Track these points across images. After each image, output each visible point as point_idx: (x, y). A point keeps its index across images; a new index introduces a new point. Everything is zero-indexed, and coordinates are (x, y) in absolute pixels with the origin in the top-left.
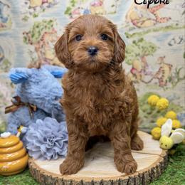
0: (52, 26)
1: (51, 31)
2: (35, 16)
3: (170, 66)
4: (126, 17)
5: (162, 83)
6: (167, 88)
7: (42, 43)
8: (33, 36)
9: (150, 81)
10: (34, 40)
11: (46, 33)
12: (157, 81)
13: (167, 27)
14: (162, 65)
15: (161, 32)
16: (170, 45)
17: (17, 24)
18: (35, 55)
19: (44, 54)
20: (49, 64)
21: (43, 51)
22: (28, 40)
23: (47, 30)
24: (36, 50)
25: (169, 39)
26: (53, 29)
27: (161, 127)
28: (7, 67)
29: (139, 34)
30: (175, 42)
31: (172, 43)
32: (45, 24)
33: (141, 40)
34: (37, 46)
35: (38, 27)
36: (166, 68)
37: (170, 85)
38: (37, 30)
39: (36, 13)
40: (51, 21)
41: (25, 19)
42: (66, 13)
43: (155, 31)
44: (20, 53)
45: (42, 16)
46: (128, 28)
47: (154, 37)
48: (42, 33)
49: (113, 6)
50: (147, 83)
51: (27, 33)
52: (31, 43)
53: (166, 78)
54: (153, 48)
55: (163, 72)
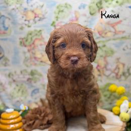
0: (41, 34)
1: (40, 37)
2: (29, 26)
3: (124, 65)
5: (117, 77)
6: (121, 80)
7: (33, 46)
8: (27, 41)
9: (109, 75)
10: (27, 43)
11: (36, 39)
12: (114, 75)
13: (123, 38)
15: (118, 41)
16: (124, 50)
18: (28, 55)
19: (34, 54)
20: (38, 61)
21: (34, 51)
22: (23, 43)
23: (37, 37)
24: (29, 51)
25: (124, 46)
26: (42, 36)
28: (6, 63)
29: (103, 42)
30: (128, 48)
31: (126, 48)
32: (36, 32)
33: (104, 46)
34: (29, 48)
35: (31, 34)
36: (121, 66)
37: (123, 78)
38: (30, 36)
39: (30, 25)
40: (40, 31)
41: (22, 28)
42: (52, 25)
43: (114, 39)
44: (16, 53)
45: (34, 27)
47: (113, 44)
48: (34, 39)
49: (85, 21)
50: (108, 76)
51: (23, 39)
52: (25, 46)
53: (120, 73)
54: (112, 52)
55: (119, 69)
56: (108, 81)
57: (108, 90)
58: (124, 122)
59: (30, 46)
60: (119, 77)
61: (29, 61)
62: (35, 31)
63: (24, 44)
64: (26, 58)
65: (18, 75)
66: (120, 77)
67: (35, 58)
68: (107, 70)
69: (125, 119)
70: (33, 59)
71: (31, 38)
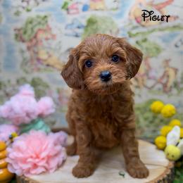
0: (47, 22)
1: (45, 27)
2: (28, 11)
3: (176, 70)
4: (130, 14)
5: (166, 89)
6: (172, 95)
7: (34, 41)
8: (25, 33)
9: (153, 87)
10: (26, 37)
11: (40, 30)
12: (160, 86)
13: (175, 27)
14: (167, 69)
15: (167, 32)
16: (176, 46)
17: (8, 19)
18: (28, 55)
19: (37, 53)
20: (42, 64)
21: (36, 49)
22: (19, 37)
23: (41, 27)
24: (29, 48)
25: (176, 40)
26: (48, 26)
27: (166, 136)
29: (143, 33)
30: (182, 44)
31: (179, 44)
32: (39, 20)
33: (145, 40)
34: (30, 45)
35: (31, 23)
36: (171, 73)
37: (175, 91)
38: (30, 26)
39: (29, 8)
40: (46, 17)
41: (17, 14)
42: (63, 8)
43: (161, 30)
45: (37, 11)
46: (131, 26)
47: (160, 37)
48: (36, 29)
49: (115, 1)
50: (150, 89)
51: (19, 30)
52: (23, 41)
53: (170, 83)
54: (158, 50)
55: (168, 76)
56: (151, 96)
57: (150, 110)
58: (170, 160)
59: (31, 40)
60: (168, 89)
61: (29, 64)
62: (38, 17)
63: (21, 37)
64: (24, 59)
65: (13, 86)
66: (170, 90)
67: (39, 60)
68: (149, 78)
69: (173, 156)
70: (35, 62)
71: (32, 29)
